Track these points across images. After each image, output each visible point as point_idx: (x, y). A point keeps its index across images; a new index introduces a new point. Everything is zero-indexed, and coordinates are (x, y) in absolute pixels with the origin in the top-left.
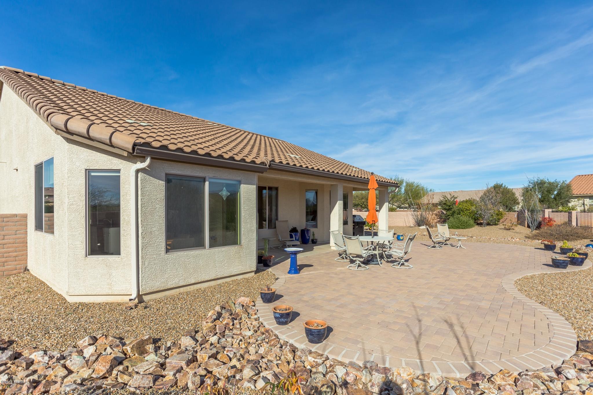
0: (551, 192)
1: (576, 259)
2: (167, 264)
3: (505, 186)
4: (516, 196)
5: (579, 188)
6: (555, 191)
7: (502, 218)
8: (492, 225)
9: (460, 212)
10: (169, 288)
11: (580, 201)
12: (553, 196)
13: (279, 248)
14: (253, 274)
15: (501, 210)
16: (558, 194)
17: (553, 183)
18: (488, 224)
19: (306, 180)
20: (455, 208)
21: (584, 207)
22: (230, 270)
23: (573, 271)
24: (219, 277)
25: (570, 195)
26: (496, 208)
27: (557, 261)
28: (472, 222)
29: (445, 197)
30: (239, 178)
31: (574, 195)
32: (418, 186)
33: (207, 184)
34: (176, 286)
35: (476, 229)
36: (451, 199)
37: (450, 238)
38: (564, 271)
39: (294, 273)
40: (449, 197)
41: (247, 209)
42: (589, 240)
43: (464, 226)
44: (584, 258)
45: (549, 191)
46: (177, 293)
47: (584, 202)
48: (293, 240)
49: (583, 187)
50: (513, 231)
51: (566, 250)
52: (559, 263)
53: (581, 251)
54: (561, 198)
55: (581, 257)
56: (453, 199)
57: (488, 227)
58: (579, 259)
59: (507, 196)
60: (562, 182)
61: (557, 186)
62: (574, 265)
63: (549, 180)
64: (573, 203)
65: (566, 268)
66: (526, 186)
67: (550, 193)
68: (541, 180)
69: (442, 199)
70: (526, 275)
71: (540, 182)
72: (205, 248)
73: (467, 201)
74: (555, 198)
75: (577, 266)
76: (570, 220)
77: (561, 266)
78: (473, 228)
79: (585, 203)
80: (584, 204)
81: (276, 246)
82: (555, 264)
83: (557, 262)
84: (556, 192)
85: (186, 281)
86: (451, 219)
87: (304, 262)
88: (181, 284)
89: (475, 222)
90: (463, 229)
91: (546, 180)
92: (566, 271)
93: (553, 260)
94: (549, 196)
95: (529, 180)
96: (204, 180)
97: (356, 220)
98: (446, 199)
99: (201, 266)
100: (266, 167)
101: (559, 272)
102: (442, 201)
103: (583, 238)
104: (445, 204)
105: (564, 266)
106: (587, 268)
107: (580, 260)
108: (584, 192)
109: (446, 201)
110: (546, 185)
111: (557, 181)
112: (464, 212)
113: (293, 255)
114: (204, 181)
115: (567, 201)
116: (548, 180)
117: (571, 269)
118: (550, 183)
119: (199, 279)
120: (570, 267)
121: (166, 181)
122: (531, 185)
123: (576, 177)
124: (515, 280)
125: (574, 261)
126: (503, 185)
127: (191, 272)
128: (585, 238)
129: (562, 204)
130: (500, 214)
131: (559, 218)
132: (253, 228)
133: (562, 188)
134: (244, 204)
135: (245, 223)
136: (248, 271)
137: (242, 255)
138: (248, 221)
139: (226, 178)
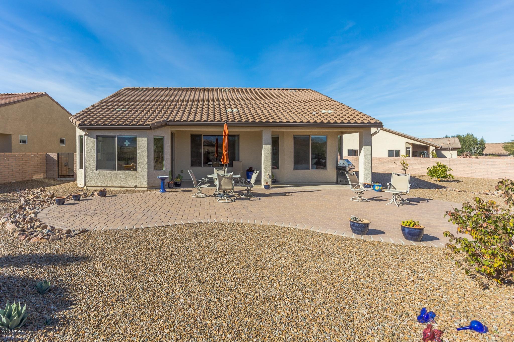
2: (96, 175)
10: (98, 186)
14: (146, 189)
24: (123, 186)
30: (135, 135)
33: (116, 138)
34: (101, 186)
41: (141, 151)
72: (116, 170)
85: (105, 185)
96: (114, 137)
99: (113, 178)
119: (112, 185)
121: (96, 138)
127: (108, 181)
132: (145, 162)
134: (139, 148)
135: (139, 159)
136: (142, 186)
137: (137, 177)
138: (142, 158)
139: (127, 135)
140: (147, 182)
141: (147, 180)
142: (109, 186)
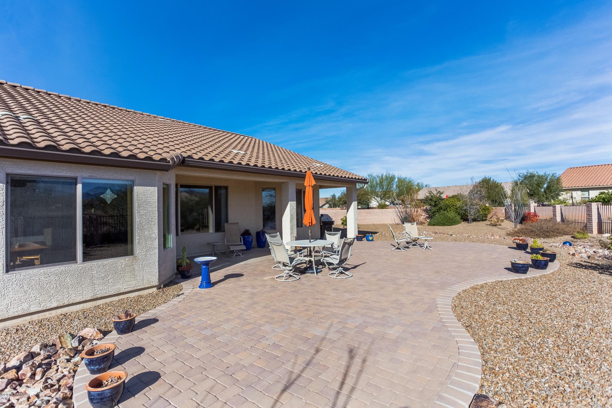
0: (541, 185)
1: (539, 261)
2: (8, 287)
3: (493, 180)
4: (505, 190)
5: (571, 181)
6: (544, 184)
7: (489, 213)
8: (480, 221)
9: (446, 208)
10: (10, 316)
11: (569, 195)
12: (543, 190)
13: (226, 253)
14: (155, 289)
15: (487, 205)
16: (548, 187)
17: (542, 176)
18: (474, 220)
19: (244, 178)
20: (442, 204)
21: (572, 200)
22: (117, 287)
23: (533, 276)
24: (99, 296)
25: (560, 188)
26: (481, 203)
27: (516, 265)
28: (458, 218)
29: (430, 192)
30: (131, 178)
31: (563, 188)
32: (410, 181)
33: (79, 187)
34: (24, 313)
35: (463, 225)
36: (437, 195)
37: (418, 238)
38: (523, 276)
39: (206, 287)
40: (435, 193)
41: (143, 213)
42: (570, 236)
43: (450, 222)
44: (547, 260)
45: (539, 185)
46: (26, 323)
47: (572, 195)
48: (241, 245)
49: (575, 179)
50: (500, 227)
51: (536, 250)
52: (518, 267)
53: (548, 252)
54: (551, 192)
55: (546, 258)
56: (439, 195)
57: (475, 223)
58: (542, 261)
59: (496, 190)
60: (551, 175)
61: (546, 179)
62: (537, 269)
63: (539, 173)
64: (563, 196)
65: (526, 273)
66: (515, 179)
67: (539, 186)
68: (530, 173)
69: (428, 194)
70: (476, 284)
71: (530, 176)
72: (77, 263)
73: (453, 197)
74: (545, 192)
75: (541, 270)
76: (555, 215)
77: (520, 271)
78: (459, 225)
79: (574, 196)
80: (572, 197)
81: (223, 251)
82: (514, 269)
83: (516, 267)
84: (545, 186)
85: (42, 306)
86: (437, 215)
87: (235, 272)
88: (32, 310)
89: (461, 218)
90: (449, 225)
91: (536, 173)
92: (525, 277)
93: (512, 264)
94: (538, 189)
95: (519, 174)
96: (74, 182)
97: (323, 219)
98: (432, 195)
99: (68, 284)
100: (169, 164)
101: (517, 278)
102: (428, 197)
103: (564, 234)
104: (431, 200)
105: (524, 271)
106: (551, 272)
107: (543, 263)
108: (575, 185)
109: (432, 196)
110: (535, 178)
111: (546, 173)
112: (450, 208)
113: (204, 266)
114: (76, 184)
115: (558, 194)
116: (537, 173)
117: (533, 273)
118: (539, 176)
119: (65, 302)
120: (532, 271)
121: (7, 183)
122: (521, 178)
123: (567, 170)
124: (459, 291)
125: (537, 264)
126: (492, 179)
127: (51, 294)
128: (566, 234)
129: (553, 198)
130: (486, 209)
131: (544, 213)
133: (552, 181)
134: (138, 207)
135: (141, 230)
136: (146, 286)
137: (136, 268)
138: (145, 227)
139: (111, 177)
140: (157, 274)
141: (157, 270)
142: (55, 305)
